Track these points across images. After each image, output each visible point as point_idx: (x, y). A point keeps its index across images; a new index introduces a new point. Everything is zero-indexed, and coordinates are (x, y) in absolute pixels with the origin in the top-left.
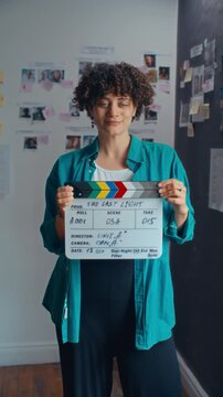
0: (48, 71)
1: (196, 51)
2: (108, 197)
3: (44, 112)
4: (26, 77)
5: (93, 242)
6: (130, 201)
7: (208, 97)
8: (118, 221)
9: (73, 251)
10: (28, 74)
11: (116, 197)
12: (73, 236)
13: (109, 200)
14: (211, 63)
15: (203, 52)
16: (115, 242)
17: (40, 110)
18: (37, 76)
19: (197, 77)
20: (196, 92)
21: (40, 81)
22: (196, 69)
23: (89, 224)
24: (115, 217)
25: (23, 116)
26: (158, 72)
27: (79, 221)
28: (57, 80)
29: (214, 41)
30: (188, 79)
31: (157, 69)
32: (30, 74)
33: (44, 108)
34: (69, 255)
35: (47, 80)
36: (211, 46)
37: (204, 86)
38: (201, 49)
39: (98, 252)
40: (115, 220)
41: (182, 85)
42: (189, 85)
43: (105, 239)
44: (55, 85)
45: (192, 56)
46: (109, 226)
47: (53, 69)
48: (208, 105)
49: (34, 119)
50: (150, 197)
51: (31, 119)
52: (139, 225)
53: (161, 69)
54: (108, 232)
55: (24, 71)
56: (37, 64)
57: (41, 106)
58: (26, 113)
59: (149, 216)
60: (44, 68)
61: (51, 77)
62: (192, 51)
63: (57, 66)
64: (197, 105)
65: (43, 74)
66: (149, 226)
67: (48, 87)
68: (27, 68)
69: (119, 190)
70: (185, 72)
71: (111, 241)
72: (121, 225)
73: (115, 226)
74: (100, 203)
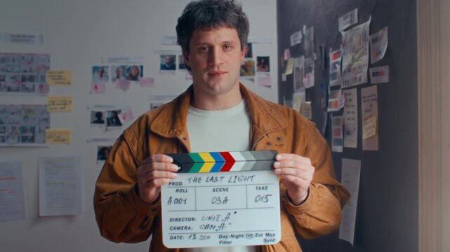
0: (123, 67)
1: (296, 39)
2: (213, 170)
3: (120, 116)
4: (97, 75)
5: (196, 227)
6: (239, 175)
7: (310, 94)
8: (226, 200)
9: (171, 238)
10: (100, 71)
11: (222, 170)
12: (171, 220)
13: (215, 175)
14: (310, 55)
15: (303, 40)
16: (222, 226)
17: (115, 113)
18: (111, 73)
19: (298, 69)
20: (298, 87)
21: (114, 80)
22: (296, 59)
23: (190, 205)
24: (222, 195)
25: (95, 122)
26: (256, 63)
27: (178, 201)
28: (134, 78)
29: (312, 28)
30: (289, 71)
31: (254, 59)
32: (103, 71)
33: (120, 111)
34: (168, 243)
35: (122, 78)
36: (309, 34)
37: (305, 80)
38: (300, 36)
39: (203, 238)
40: (222, 199)
41: (284, 79)
42: (290, 77)
43: (211, 223)
44: (133, 84)
45: (292, 44)
46: (215, 206)
47: (129, 65)
48: (309, 103)
49: (109, 125)
50: (263, 169)
51: (104, 126)
52: (252, 203)
53: (259, 59)
54: (215, 214)
55: (95, 69)
56: (111, 60)
57: (116, 109)
58: (98, 118)
59: (263, 193)
60: (118, 64)
61: (127, 75)
62: (292, 38)
63: (133, 62)
64: (299, 102)
65: (118, 71)
66: (264, 205)
67: (125, 87)
68: (99, 64)
69: (225, 162)
70: (286, 62)
71: (218, 224)
72: (229, 205)
73: (222, 206)
74: (204, 178)
